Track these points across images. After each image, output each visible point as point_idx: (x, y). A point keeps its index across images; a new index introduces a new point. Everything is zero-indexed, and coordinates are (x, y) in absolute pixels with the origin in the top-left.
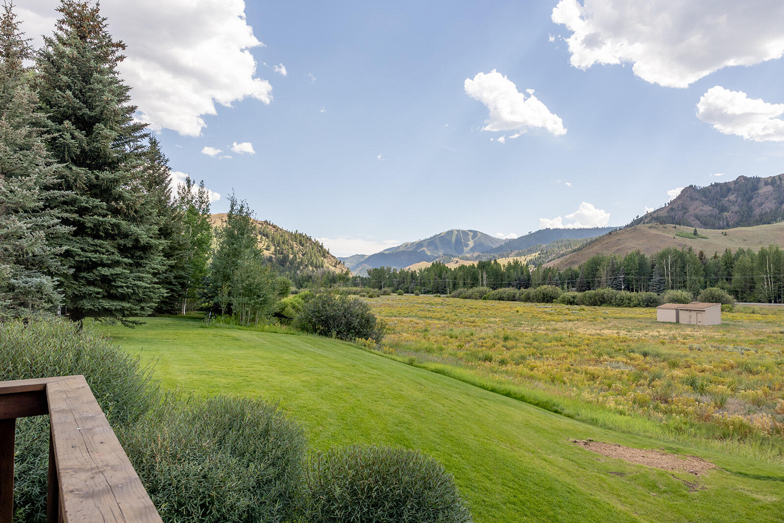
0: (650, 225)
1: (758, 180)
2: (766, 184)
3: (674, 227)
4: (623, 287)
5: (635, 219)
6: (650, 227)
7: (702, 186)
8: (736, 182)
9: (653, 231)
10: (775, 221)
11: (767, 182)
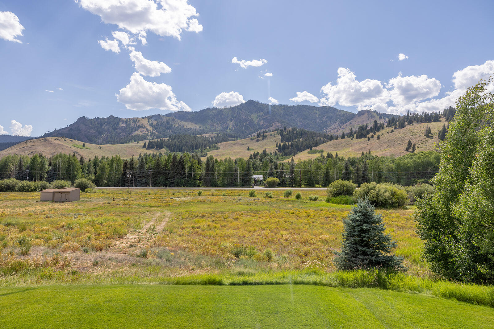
0: (56, 137)
1: (120, 119)
2: (123, 122)
3: (71, 141)
4: (28, 178)
5: (47, 133)
6: (55, 139)
7: (90, 118)
8: (108, 118)
9: (57, 142)
10: (126, 142)
11: (123, 121)
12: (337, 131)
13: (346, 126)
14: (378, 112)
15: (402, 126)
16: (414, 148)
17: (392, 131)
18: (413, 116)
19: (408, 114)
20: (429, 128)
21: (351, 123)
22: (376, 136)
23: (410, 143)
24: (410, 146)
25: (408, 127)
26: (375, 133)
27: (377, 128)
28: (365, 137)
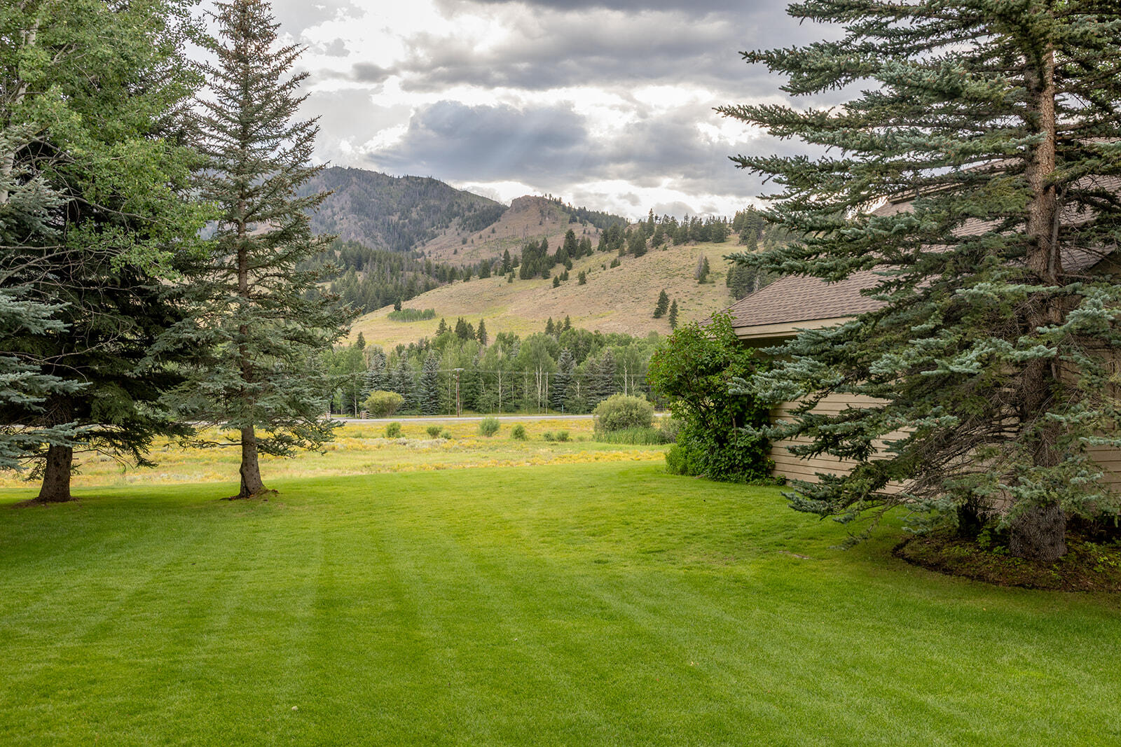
12: (456, 252)
13: (481, 237)
14: (567, 205)
15: (639, 251)
16: (674, 311)
17: (615, 264)
18: (663, 225)
19: (651, 217)
20: (706, 259)
21: (493, 231)
22: (573, 274)
23: (663, 299)
24: (663, 307)
25: (654, 255)
26: (570, 267)
27: (574, 250)
28: (546, 277)
